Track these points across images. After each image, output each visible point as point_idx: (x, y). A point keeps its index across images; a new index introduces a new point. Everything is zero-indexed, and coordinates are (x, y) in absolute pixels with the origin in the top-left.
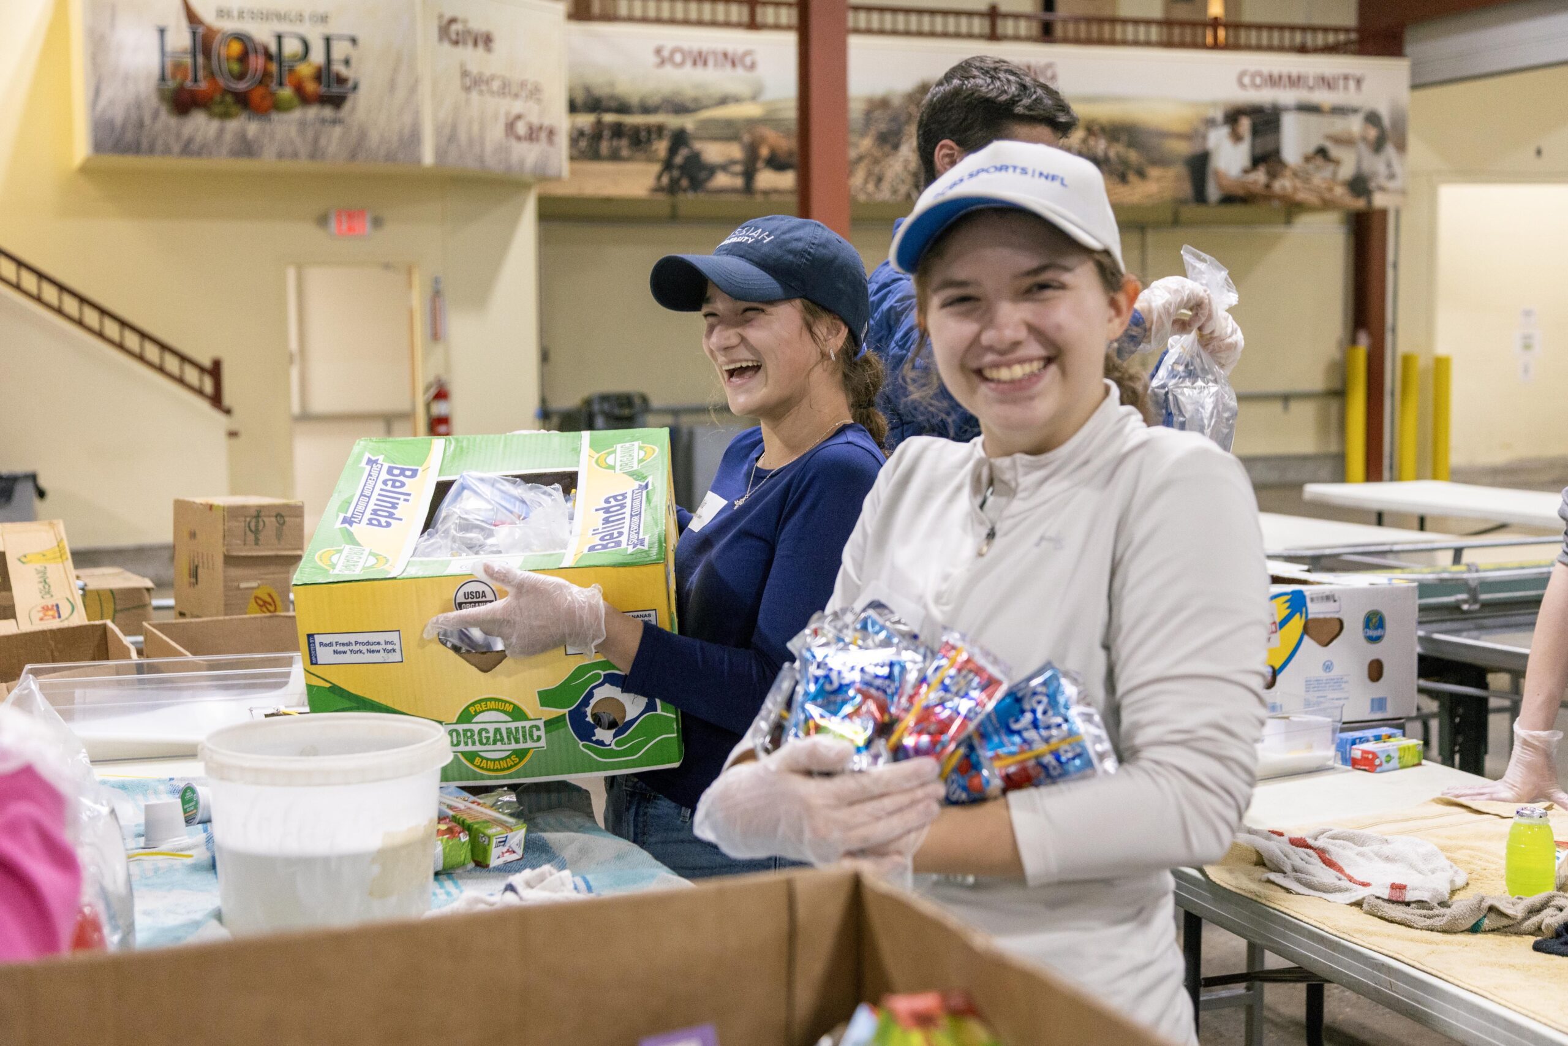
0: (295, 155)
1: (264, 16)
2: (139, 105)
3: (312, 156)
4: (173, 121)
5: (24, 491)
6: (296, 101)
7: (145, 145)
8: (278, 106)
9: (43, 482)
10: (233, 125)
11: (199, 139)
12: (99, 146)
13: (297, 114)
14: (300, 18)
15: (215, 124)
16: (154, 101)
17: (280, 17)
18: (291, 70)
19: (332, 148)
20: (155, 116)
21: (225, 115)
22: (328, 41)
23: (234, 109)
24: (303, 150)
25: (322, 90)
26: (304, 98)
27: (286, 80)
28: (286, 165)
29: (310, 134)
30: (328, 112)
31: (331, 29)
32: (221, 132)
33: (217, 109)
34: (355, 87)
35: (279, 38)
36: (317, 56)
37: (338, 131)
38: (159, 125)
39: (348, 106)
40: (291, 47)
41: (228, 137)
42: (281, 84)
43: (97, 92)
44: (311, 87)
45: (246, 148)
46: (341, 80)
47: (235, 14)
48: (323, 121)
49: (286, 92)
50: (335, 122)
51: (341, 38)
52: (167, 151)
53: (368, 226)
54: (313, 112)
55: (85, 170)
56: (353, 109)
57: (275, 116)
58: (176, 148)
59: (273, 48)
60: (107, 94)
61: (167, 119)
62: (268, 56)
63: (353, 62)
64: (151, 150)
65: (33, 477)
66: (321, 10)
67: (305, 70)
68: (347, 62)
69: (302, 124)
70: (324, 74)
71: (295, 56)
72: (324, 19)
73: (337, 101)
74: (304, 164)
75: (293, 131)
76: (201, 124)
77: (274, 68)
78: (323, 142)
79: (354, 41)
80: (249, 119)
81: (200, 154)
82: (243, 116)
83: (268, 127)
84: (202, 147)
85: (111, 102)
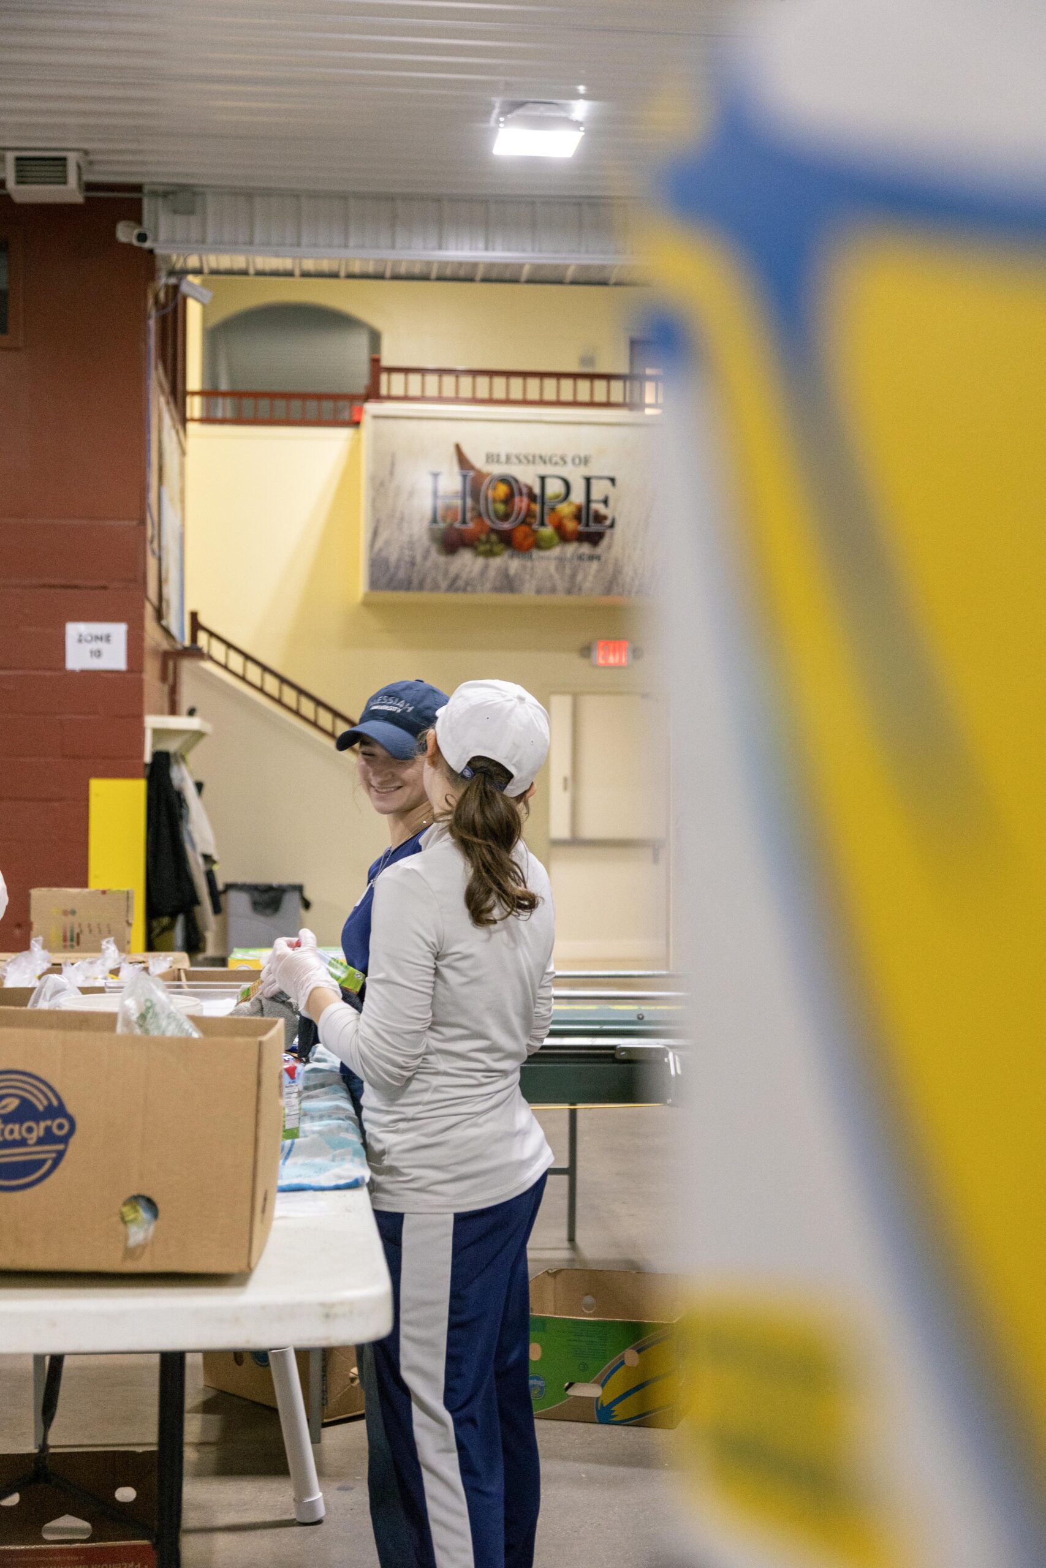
0: (553, 590)
1: (530, 460)
2: (411, 544)
3: (569, 592)
4: (442, 559)
5: (291, 901)
6: (556, 539)
7: (415, 582)
8: (539, 544)
9: (309, 894)
10: (496, 562)
11: (464, 576)
12: (374, 584)
13: (556, 551)
14: (564, 460)
15: (480, 561)
16: (425, 541)
17: (543, 460)
18: (553, 509)
19: (587, 585)
20: (426, 555)
21: (490, 554)
22: (588, 480)
23: (498, 548)
24: (561, 585)
25: (581, 528)
26: (564, 536)
27: (547, 520)
28: (545, 599)
29: (568, 571)
30: (585, 549)
31: (591, 470)
32: (485, 568)
33: (482, 548)
34: (612, 526)
35: (543, 479)
36: (578, 497)
37: (595, 565)
38: (429, 564)
39: (604, 543)
40: (554, 488)
41: (492, 573)
42: (542, 524)
43: (375, 534)
44: (571, 525)
45: (508, 584)
46: (599, 518)
47: (503, 458)
48: (580, 558)
49: (548, 531)
50: (591, 558)
51: (600, 478)
52: (435, 587)
53: (625, 655)
54: (571, 549)
55: (365, 605)
56: (610, 547)
57: (536, 553)
58: (444, 585)
59: (537, 490)
60: (383, 536)
61: (437, 558)
62: (532, 497)
63: (611, 502)
64: (421, 587)
65: (299, 889)
66: (583, 452)
67: (565, 509)
68: (605, 502)
69: (561, 560)
70: (583, 514)
71: (557, 497)
72: (586, 461)
73: (595, 539)
74: (561, 598)
75: (552, 567)
76: (467, 562)
77: (537, 508)
78: (580, 577)
79: (613, 480)
80: (512, 557)
81: (465, 590)
82: (506, 555)
83: (529, 564)
84: (467, 584)
85: (387, 543)
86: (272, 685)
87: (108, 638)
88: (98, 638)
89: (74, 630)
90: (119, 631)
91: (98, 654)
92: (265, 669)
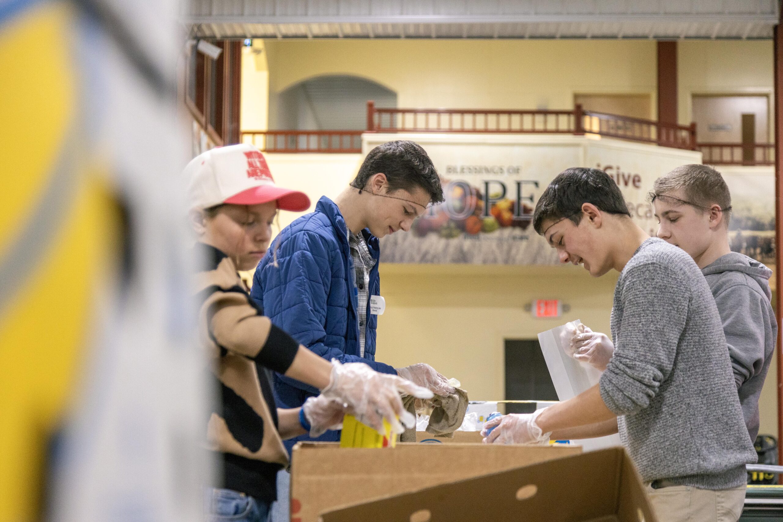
1: (477, 170)
3: (506, 262)
4: (416, 240)
6: (496, 225)
7: (397, 256)
8: (485, 229)
10: (454, 242)
11: (432, 252)
13: (497, 234)
14: (501, 170)
15: (443, 242)
17: (487, 171)
18: (494, 205)
19: (519, 257)
21: (450, 236)
22: (519, 184)
23: (455, 232)
24: (500, 257)
25: (514, 217)
26: (502, 223)
27: (490, 212)
29: (505, 247)
30: (517, 232)
31: (521, 177)
32: (447, 246)
33: (444, 232)
35: (487, 184)
36: (512, 196)
37: (524, 243)
38: (407, 243)
40: (495, 190)
41: (451, 250)
42: (487, 214)
44: (507, 216)
45: (463, 257)
46: (527, 211)
47: (459, 170)
48: (514, 238)
49: (490, 220)
50: (522, 238)
51: (527, 182)
52: (412, 260)
53: (559, 310)
54: (507, 232)
57: (482, 235)
58: (417, 258)
59: (483, 191)
61: (412, 239)
62: (479, 196)
63: (536, 198)
64: (402, 259)
66: (515, 165)
67: (503, 205)
68: (531, 199)
69: (500, 240)
70: (515, 207)
71: (497, 196)
72: (517, 171)
73: (522, 225)
74: (500, 268)
75: (494, 245)
76: (434, 242)
77: (482, 204)
78: (514, 251)
79: (536, 184)
80: (465, 238)
81: (432, 261)
82: (461, 236)
83: (477, 243)
84: (434, 257)
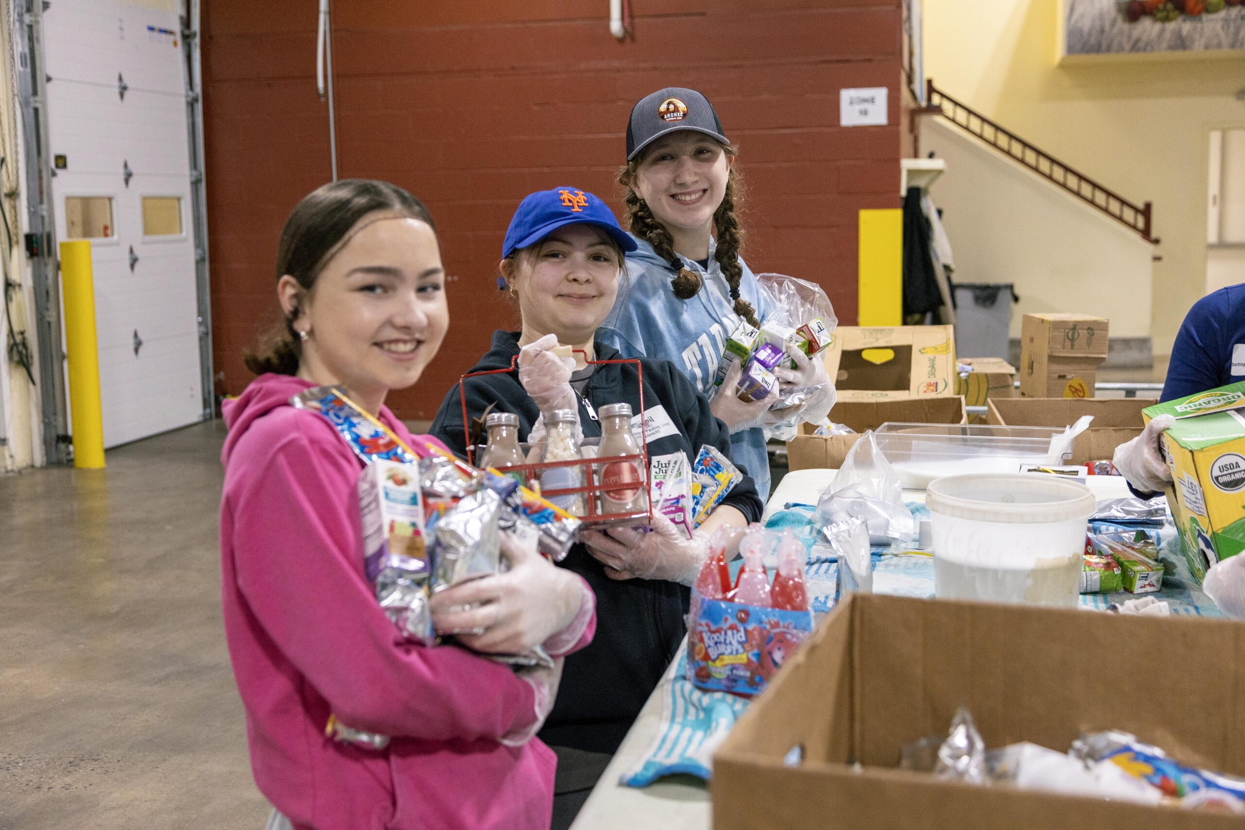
0: (1219, 46)
2: (1101, 16)
3: (1232, 46)
4: (1126, 27)
5: (1004, 297)
6: (1222, 4)
7: (1104, 46)
8: (1208, 9)
9: (1018, 291)
10: (1171, 26)
11: (1145, 38)
12: (1071, 49)
13: (1222, 14)
15: (1158, 26)
16: (1113, 13)
20: (1113, 24)
21: (1167, 19)
23: (1173, 14)
24: (1225, 41)
26: (1229, 3)
28: (1214, 53)
29: (1232, 29)
32: (1163, 31)
33: (1160, 15)
38: (1116, 30)
41: (1167, 35)
43: (1072, 9)
45: (1181, 43)
48: (1243, 18)
52: (1121, 49)
54: (1235, 11)
55: (1062, 66)
57: (1205, 17)
58: (1128, 47)
60: (1079, 10)
61: (1122, 26)
64: (1109, 50)
65: (1011, 287)
69: (1226, 20)
74: (1225, 52)
75: (1219, 27)
76: (1147, 27)
78: (1242, 34)
80: (1184, 20)
81: (1145, 50)
82: (1180, 20)
83: (1199, 25)
84: (1147, 44)
85: (1082, 16)
86: (989, 132)
87: (872, 100)
88: (865, 100)
89: (847, 95)
90: (881, 94)
91: (865, 113)
92: (984, 120)
